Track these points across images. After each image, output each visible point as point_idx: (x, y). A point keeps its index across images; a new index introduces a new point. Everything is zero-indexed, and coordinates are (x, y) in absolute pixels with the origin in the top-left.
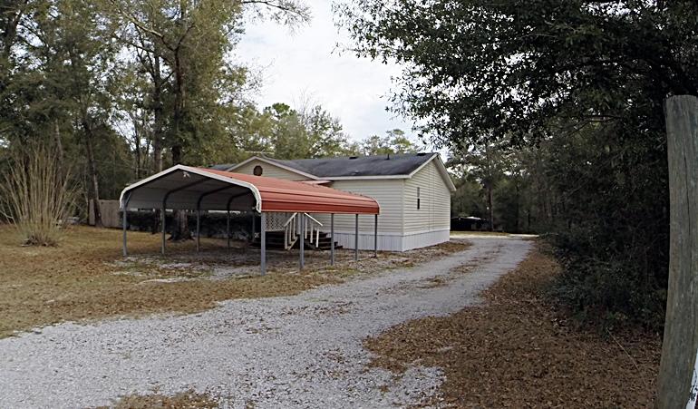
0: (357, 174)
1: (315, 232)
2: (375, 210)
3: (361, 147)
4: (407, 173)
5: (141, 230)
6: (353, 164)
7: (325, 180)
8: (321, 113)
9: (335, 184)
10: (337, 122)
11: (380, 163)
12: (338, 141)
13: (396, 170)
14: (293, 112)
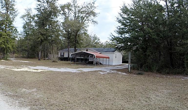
0: (105, 52)
1: (98, 62)
2: (109, 58)
3: (104, 44)
4: (114, 52)
5: (65, 61)
6: (104, 50)
7: (100, 52)
8: (95, 36)
9: (102, 53)
10: (99, 38)
11: (109, 50)
12: (99, 42)
13: (112, 51)
14: (88, 35)
